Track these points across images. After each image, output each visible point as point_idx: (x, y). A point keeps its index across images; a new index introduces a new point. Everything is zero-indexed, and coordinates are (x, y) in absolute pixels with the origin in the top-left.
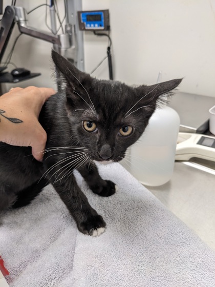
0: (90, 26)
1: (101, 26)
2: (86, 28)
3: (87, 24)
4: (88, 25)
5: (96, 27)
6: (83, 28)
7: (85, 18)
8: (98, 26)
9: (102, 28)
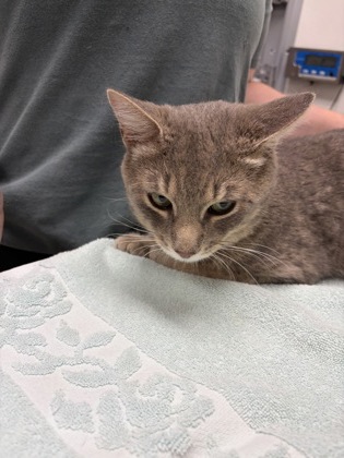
0: (310, 73)
1: (331, 75)
2: (300, 75)
3: (303, 68)
4: (306, 71)
5: (322, 76)
6: (293, 74)
7: (302, 59)
8: (326, 75)
9: (333, 79)
